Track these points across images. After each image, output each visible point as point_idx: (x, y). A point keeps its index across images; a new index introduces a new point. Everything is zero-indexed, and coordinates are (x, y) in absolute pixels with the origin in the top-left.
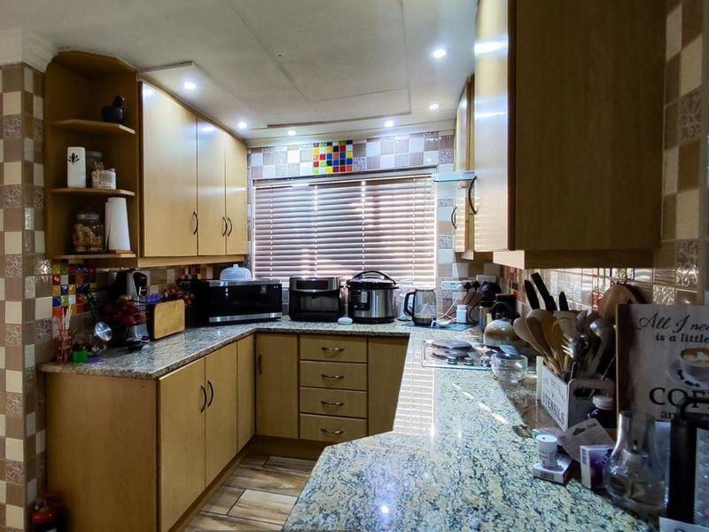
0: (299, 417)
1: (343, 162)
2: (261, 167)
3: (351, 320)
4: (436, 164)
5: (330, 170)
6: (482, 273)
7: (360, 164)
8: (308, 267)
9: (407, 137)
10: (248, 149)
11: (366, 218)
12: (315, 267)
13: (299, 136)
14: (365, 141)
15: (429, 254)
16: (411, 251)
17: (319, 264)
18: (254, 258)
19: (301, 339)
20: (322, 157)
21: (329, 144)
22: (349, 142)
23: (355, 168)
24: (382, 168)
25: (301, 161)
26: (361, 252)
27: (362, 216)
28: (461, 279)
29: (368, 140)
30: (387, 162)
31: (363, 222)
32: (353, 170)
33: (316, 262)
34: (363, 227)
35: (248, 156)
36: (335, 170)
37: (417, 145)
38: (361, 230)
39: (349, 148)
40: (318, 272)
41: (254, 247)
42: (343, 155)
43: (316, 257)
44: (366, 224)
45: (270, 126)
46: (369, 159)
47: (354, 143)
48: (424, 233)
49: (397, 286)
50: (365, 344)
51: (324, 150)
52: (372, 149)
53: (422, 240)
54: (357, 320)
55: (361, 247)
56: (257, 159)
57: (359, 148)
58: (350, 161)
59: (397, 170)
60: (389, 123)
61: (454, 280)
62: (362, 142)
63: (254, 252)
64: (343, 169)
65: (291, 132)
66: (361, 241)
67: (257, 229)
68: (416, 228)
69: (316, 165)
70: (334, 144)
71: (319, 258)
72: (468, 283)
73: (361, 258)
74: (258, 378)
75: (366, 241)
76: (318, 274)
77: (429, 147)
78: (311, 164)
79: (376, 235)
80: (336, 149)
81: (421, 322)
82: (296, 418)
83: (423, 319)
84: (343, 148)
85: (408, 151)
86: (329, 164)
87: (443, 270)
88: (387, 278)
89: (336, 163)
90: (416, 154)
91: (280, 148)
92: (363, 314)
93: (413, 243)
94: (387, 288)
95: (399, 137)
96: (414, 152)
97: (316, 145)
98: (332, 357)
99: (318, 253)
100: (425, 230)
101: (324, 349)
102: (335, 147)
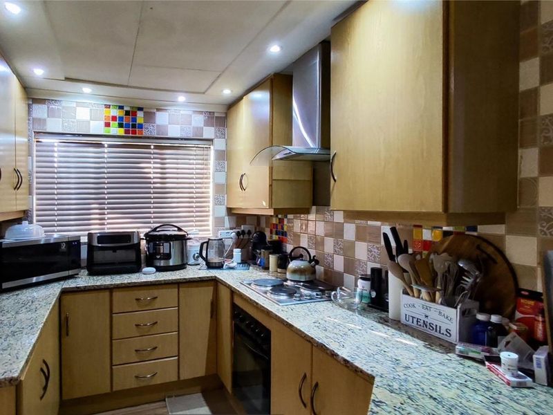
0: (111, 369)
1: (134, 126)
2: (45, 120)
3: (154, 269)
4: (213, 138)
5: (121, 132)
6: (245, 224)
7: (150, 130)
8: (98, 221)
9: (191, 113)
10: (28, 98)
11: (154, 178)
12: (106, 222)
13: (93, 95)
14: (155, 110)
15: (207, 209)
16: (192, 207)
17: (109, 219)
18: (35, 213)
19: (114, 294)
20: (114, 118)
21: (121, 108)
22: (141, 109)
23: (145, 133)
24: (170, 135)
25: (91, 120)
26: (150, 208)
27: (151, 176)
28: (231, 229)
29: (158, 110)
30: (174, 131)
31: (152, 181)
32: (144, 135)
33: (106, 217)
34: (152, 186)
35: (29, 106)
36: (127, 132)
37: (199, 120)
38: (150, 188)
39: (140, 115)
40: (109, 226)
41: (35, 202)
42: (134, 120)
43: (106, 212)
44: (154, 183)
45: (67, 79)
46: (158, 126)
47: (144, 110)
48: (203, 193)
49: (189, 236)
50: (177, 290)
51: (115, 112)
52: (161, 118)
53: (202, 198)
54: (159, 269)
55: (150, 203)
56: (40, 111)
57: (150, 116)
58: (141, 126)
59: (182, 139)
60: (181, 98)
61: (227, 229)
62: (152, 111)
63: (35, 207)
64: (134, 132)
65: (87, 89)
66: (150, 198)
67: (37, 183)
68: (197, 188)
69: (108, 125)
70: (126, 109)
71: (108, 213)
72: (238, 232)
73: (150, 213)
74: (63, 341)
75: (155, 198)
76: (108, 229)
77: (207, 124)
78: (102, 123)
79: (163, 193)
80: (127, 113)
81: (214, 265)
82: (109, 371)
83: (216, 263)
84: (134, 114)
85: (191, 125)
86: (121, 126)
87: (219, 222)
88: (180, 229)
89: (127, 125)
90: (197, 128)
91: (68, 103)
92: (162, 263)
93: (194, 200)
94: (182, 239)
95: (185, 112)
96: (196, 125)
97: (108, 107)
98: (146, 305)
99: (108, 209)
100: (203, 190)
101: (137, 300)
102: (126, 111)
